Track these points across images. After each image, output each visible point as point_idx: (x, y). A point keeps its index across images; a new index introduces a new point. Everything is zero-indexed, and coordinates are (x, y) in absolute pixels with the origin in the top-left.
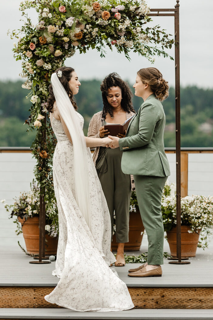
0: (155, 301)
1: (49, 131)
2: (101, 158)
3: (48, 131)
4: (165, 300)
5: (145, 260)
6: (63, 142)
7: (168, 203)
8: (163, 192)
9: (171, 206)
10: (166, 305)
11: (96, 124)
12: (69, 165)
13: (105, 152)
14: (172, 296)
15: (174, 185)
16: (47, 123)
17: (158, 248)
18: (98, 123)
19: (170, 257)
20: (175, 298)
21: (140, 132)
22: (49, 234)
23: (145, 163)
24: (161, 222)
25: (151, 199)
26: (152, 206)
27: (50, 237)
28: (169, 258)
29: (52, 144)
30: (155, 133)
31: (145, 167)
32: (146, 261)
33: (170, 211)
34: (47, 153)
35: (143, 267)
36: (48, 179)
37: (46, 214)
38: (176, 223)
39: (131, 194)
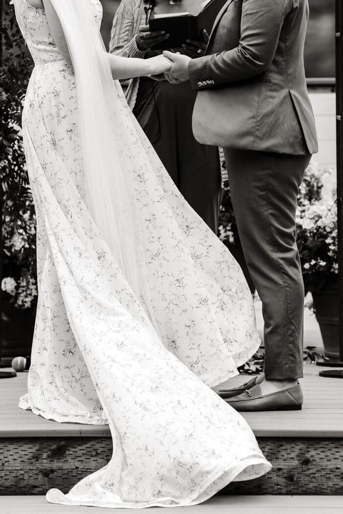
0: (285, 475)
1: (11, 37)
2: (143, 105)
3: (7, 37)
4: (311, 471)
5: (258, 367)
6: (50, 65)
7: (317, 219)
8: (303, 191)
9: (325, 227)
10: (315, 485)
11: (132, 18)
12: (65, 125)
13: (153, 91)
14: (329, 463)
15: (330, 173)
16: (4, 16)
17: (290, 335)
18: (135, 17)
19: (323, 357)
20: (338, 466)
21: (244, 43)
22: (12, 301)
23: (255, 120)
24: (296, 267)
25: (270, 211)
26: (272, 228)
27: (15, 307)
28: (321, 361)
29: (19, 69)
30: (283, 45)
31: (253, 130)
32: (260, 369)
33: (320, 240)
34: (7, 94)
35: (254, 384)
36: (9, 161)
37: (5, 250)
38: (336, 272)
39: (220, 198)
